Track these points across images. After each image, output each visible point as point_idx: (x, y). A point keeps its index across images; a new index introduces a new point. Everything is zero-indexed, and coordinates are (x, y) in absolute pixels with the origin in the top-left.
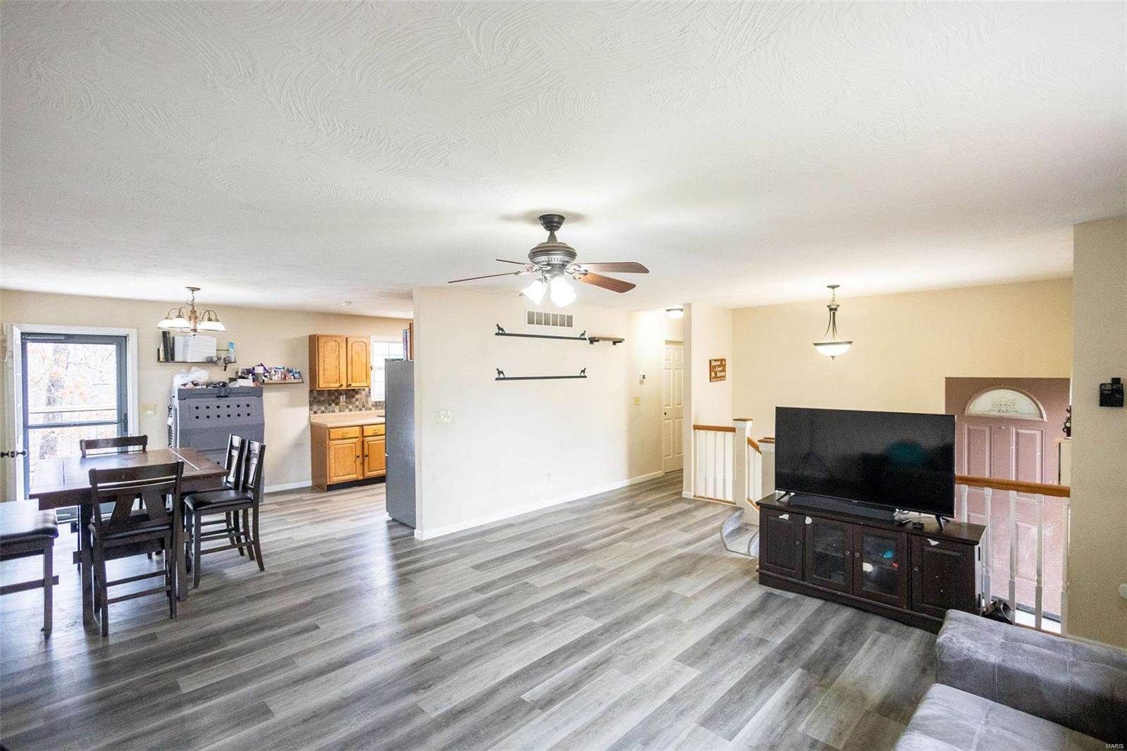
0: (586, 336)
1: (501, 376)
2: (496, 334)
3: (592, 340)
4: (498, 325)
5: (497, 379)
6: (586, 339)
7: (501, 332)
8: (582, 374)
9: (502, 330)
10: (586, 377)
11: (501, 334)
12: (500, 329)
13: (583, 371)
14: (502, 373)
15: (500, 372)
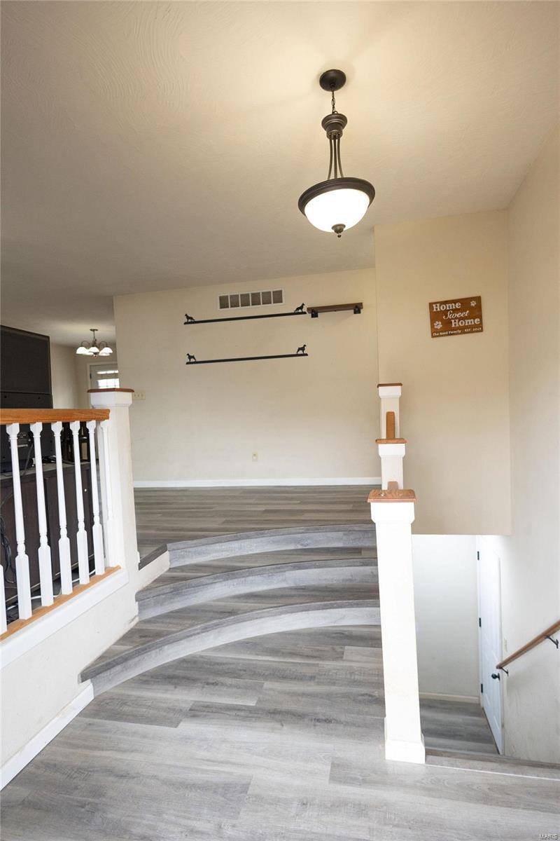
0: (305, 309)
1: (192, 360)
2: (185, 323)
3: (314, 312)
4: (186, 315)
5: (187, 363)
6: (305, 313)
7: (190, 321)
8: (301, 352)
9: (191, 318)
10: (306, 355)
11: (190, 323)
12: (188, 318)
13: (303, 349)
14: (193, 357)
15: (190, 357)
